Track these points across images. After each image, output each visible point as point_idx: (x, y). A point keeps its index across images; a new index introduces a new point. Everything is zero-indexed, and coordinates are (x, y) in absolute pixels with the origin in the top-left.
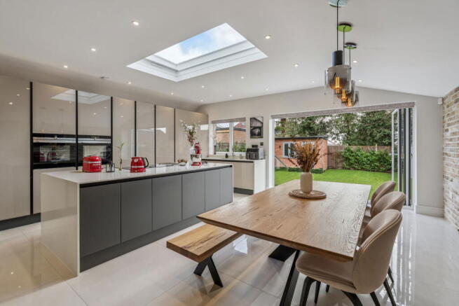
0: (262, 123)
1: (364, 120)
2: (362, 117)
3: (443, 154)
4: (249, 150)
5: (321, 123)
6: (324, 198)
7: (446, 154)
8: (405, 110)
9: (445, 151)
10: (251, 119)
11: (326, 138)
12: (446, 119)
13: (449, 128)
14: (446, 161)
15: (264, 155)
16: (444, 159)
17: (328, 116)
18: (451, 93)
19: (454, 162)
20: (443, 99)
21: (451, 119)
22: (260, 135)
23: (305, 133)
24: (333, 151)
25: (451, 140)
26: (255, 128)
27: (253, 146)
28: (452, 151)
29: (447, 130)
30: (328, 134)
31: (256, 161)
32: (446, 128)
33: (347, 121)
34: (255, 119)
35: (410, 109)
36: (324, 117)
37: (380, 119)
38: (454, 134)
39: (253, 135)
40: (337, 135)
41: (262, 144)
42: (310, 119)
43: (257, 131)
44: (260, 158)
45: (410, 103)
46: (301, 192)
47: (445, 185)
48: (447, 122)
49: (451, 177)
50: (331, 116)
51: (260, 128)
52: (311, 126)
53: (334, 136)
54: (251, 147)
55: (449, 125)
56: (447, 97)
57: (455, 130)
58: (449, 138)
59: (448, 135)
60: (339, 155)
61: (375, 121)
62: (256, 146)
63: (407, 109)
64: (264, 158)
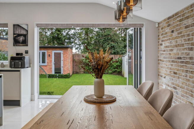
0: (27, 31)
1: (98, 34)
2: (97, 32)
3: (158, 60)
4: (13, 59)
5: (67, 34)
6: (114, 101)
7: (161, 60)
8: (137, 28)
9: (160, 59)
10: (14, 25)
11: (71, 48)
12: (161, 37)
13: (163, 43)
14: (160, 65)
15: (30, 64)
16: (159, 64)
17: (72, 29)
18: (165, 20)
19: (167, 66)
20: (159, 24)
21: (164, 37)
22: (25, 43)
23: (54, 43)
24: (76, 58)
25: (164, 51)
26: (19, 35)
27: (17, 54)
28: (164, 58)
29: (161, 45)
30: (73, 44)
31: (22, 70)
32: (160, 43)
33: (87, 34)
34: (18, 25)
35: (140, 28)
36: (70, 29)
37: (109, 35)
38: (166, 47)
39: (16, 42)
40: (80, 45)
41: (27, 52)
42: (59, 30)
43: (21, 39)
44: (26, 66)
45: (141, 24)
46: (95, 97)
47: (160, 81)
48: (161, 39)
49: (164, 75)
50: (75, 29)
51: (25, 36)
52: (60, 37)
53: (77, 46)
54: (15, 55)
55: (163, 41)
56: (161, 22)
57: (168, 44)
58: (163, 49)
59: (162, 48)
60: (81, 62)
61: (105, 36)
62: (22, 54)
63: (139, 28)
64: (30, 67)
